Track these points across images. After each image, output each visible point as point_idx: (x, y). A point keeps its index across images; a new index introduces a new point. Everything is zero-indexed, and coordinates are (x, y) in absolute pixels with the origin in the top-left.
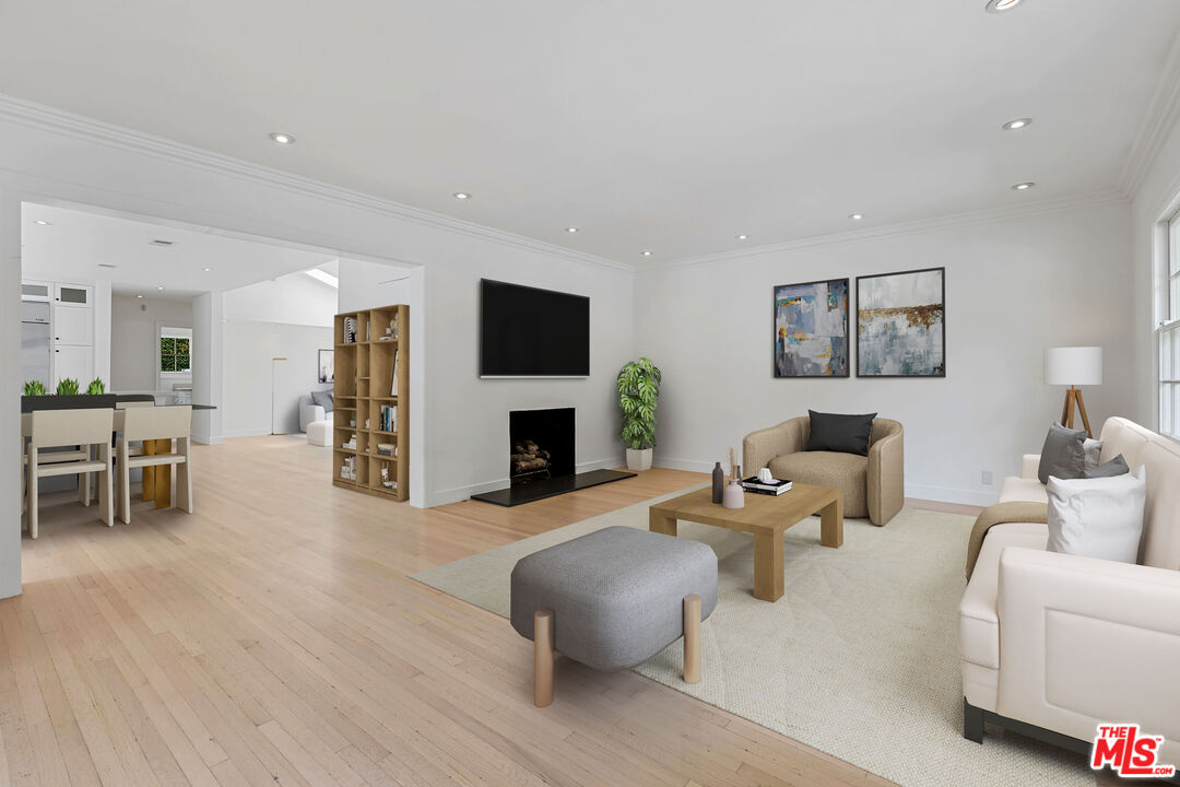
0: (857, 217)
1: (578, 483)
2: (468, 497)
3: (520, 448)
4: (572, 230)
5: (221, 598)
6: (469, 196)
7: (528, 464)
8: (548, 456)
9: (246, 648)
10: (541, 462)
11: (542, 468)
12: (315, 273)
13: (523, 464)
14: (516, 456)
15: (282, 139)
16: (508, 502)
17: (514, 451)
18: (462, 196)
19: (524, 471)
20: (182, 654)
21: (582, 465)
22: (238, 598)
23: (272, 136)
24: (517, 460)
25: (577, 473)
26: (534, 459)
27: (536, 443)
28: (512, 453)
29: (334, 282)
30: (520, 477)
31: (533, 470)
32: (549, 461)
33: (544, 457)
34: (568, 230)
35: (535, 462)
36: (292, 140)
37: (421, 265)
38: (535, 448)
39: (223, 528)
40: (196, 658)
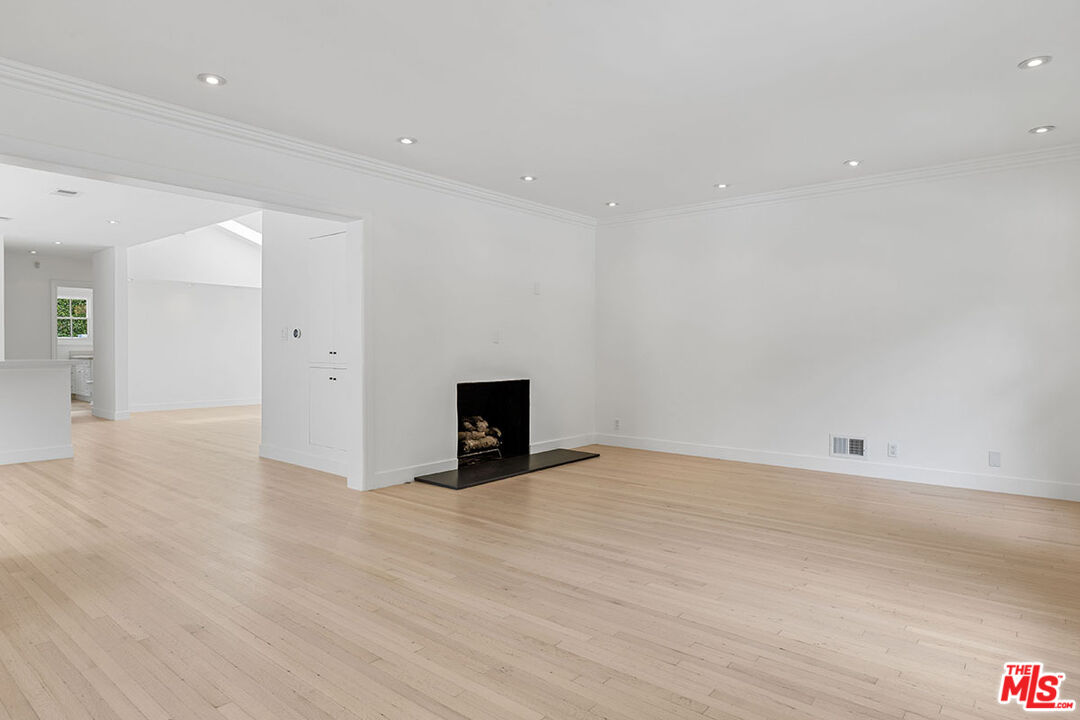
0: (854, 164)
1: (532, 464)
2: (412, 479)
3: (467, 424)
4: (529, 179)
5: (156, 583)
6: (414, 141)
7: (477, 442)
8: (499, 434)
9: (192, 633)
10: (491, 440)
11: (492, 447)
12: (230, 225)
13: (471, 443)
14: (464, 434)
15: (212, 81)
16: (455, 485)
17: (461, 428)
18: (407, 141)
19: (472, 451)
20: (125, 638)
21: (537, 444)
22: (174, 583)
23: (202, 77)
24: (465, 439)
25: (531, 453)
26: (484, 436)
27: (485, 418)
28: (459, 431)
29: (257, 238)
30: (469, 457)
31: (483, 449)
32: (499, 439)
33: (495, 435)
34: (523, 178)
35: (484, 441)
36: (222, 81)
37: (360, 219)
38: (484, 424)
39: (145, 510)
40: (139, 642)
